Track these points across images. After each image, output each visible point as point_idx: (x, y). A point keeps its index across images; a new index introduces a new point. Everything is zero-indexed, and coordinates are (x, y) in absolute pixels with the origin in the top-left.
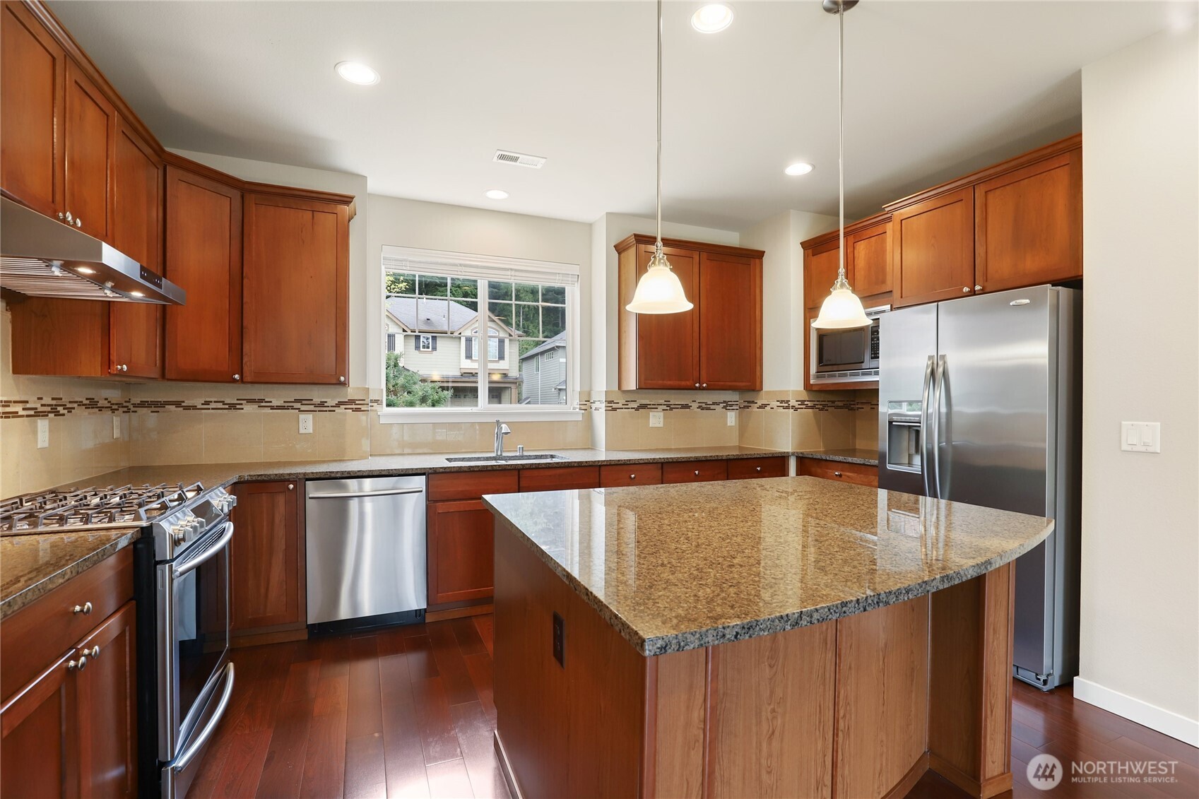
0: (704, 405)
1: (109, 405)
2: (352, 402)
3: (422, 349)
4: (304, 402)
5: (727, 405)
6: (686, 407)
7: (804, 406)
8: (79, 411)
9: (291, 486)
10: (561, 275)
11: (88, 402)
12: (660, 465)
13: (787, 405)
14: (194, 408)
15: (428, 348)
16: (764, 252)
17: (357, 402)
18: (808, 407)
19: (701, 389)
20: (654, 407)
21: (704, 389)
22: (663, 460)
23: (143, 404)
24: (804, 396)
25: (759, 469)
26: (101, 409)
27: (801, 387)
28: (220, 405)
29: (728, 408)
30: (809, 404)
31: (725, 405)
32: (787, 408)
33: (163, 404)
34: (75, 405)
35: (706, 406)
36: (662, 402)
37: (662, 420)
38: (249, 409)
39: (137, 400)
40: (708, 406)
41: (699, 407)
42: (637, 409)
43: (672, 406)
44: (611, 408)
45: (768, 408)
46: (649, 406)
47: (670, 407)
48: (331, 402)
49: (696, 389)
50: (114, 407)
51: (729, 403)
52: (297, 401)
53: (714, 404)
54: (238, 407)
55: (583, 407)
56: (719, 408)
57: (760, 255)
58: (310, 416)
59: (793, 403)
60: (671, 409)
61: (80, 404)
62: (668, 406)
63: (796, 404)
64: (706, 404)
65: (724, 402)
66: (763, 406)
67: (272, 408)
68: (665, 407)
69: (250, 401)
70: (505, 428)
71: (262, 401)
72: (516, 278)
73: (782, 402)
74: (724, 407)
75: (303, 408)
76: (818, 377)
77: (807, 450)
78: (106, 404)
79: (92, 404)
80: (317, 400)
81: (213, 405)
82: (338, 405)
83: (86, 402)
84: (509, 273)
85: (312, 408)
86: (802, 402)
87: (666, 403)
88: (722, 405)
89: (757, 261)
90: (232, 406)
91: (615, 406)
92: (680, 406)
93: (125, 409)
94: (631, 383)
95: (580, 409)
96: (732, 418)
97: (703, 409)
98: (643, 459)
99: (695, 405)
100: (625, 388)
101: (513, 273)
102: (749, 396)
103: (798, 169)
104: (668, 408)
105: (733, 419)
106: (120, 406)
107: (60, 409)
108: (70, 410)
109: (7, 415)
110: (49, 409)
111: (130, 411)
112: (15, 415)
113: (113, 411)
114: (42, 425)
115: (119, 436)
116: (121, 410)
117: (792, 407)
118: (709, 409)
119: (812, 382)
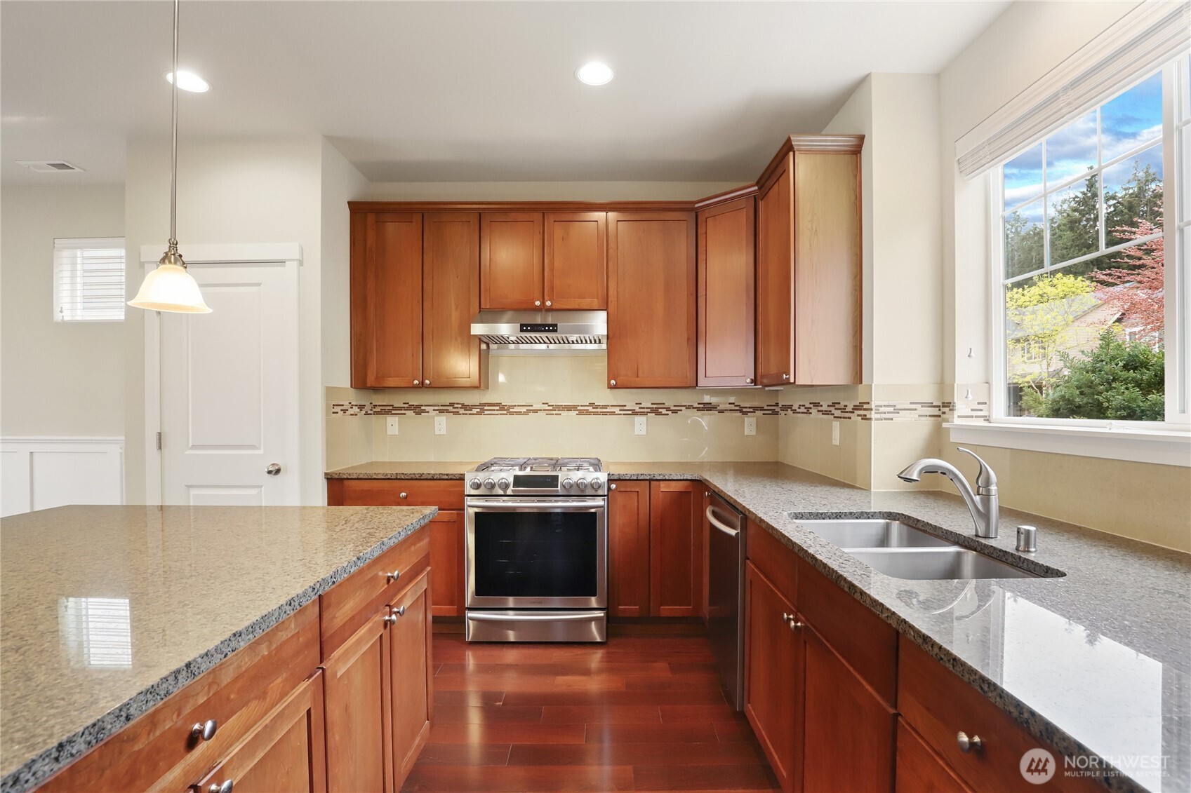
1: (737, 408)
2: (861, 406)
4: (836, 407)
9: (707, 494)
11: (702, 406)
14: (796, 411)
17: (866, 407)
23: (782, 408)
26: (721, 412)
33: (787, 408)
34: (684, 408)
38: (814, 413)
39: (783, 405)
50: (744, 410)
58: (838, 425)
61: (689, 407)
67: (822, 412)
69: (815, 404)
71: (819, 404)
75: (835, 413)
79: (709, 407)
80: (842, 404)
82: (853, 410)
83: (698, 406)
85: (839, 413)
93: (765, 412)
106: (755, 409)
107: (664, 411)
108: (675, 412)
109: (605, 414)
110: (649, 410)
111: (776, 413)
112: (613, 413)
113: (745, 413)
114: (640, 420)
115: (754, 433)
116: (759, 413)
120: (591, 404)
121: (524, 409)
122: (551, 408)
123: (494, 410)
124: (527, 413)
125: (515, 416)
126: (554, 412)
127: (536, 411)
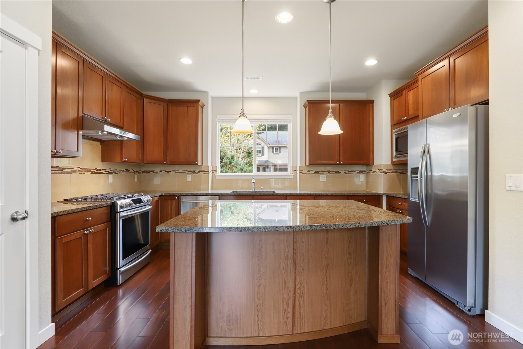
0: (347, 172)
1: (133, 171)
2: (203, 171)
3: (275, 153)
4: (189, 171)
5: (359, 172)
6: (338, 172)
7: (391, 172)
8: (123, 173)
9: (177, 198)
10: (284, 120)
11: (126, 170)
12: (314, 197)
13: (381, 171)
14: (158, 173)
15: (277, 152)
16: (374, 101)
17: (205, 171)
18: (393, 172)
19: (340, 164)
20: (322, 172)
21: (341, 164)
22: (315, 195)
23: (144, 172)
24: (391, 167)
25: (365, 200)
26: (130, 172)
27: (390, 163)
28: (165, 172)
29: (360, 173)
30: (394, 171)
31: (358, 172)
32: (381, 172)
33: (149, 172)
34: (122, 171)
35: (348, 172)
36: (326, 170)
37: (326, 178)
38: (173, 173)
39: (143, 170)
40: (349, 172)
41: (345, 173)
42: (314, 174)
43: (330, 172)
44: (301, 173)
45: (375, 173)
46: (319, 172)
47: (330, 173)
48: (197, 171)
49: (338, 164)
50: (135, 172)
51: (360, 171)
52: (187, 170)
53: (352, 171)
54: (170, 172)
56: (355, 173)
57: (372, 102)
58: (190, 176)
59: (384, 170)
60: (330, 174)
61: (123, 171)
62: (329, 172)
63: (386, 171)
64: (348, 171)
65: (358, 170)
66: (374, 172)
67: (179, 173)
68: (327, 173)
69: (173, 170)
70: (253, 180)
71: (176, 170)
72: (266, 122)
73: (380, 170)
74: (358, 173)
75: (189, 173)
76: (396, 158)
77: (392, 193)
78: (132, 171)
79: (127, 171)
80: (192, 170)
81: (163, 172)
82: (199, 172)
83: (125, 170)
84: (263, 121)
85: (191, 173)
86: (390, 170)
87: (328, 171)
88: (357, 172)
89: (371, 105)
90: (168, 172)
91: (303, 172)
92: (335, 172)
93: (139, 173)
94: (308, 164)
95: (292, 174)
96: (361, 178)
97: (347, 174)
98: (305, 194)
99: (342, 172)
100: (306, 165)
101: (264, 121)
102: (369, 168)
103: (371, 62)
104: (329, 173)
105: (363, 178)
106: (137, 172)
107: (116, 172)
108: (120, 172)
109: (100, 173)
110: (113, 172)
111: (141, 174)
112: (102, 173)
113: (135, 173)
114: (111, 176)
115: (137, 181)
116: (138, 173)
117: (384, 172)
118: (350, 174)
119: (394, 160)
120: (96, 169)
121: (69, 170)
122: (81, 170)
123: (55, 170)
124: (71, 173)
125: (65, 174)
126: (82, 172)
127: (75, 171)
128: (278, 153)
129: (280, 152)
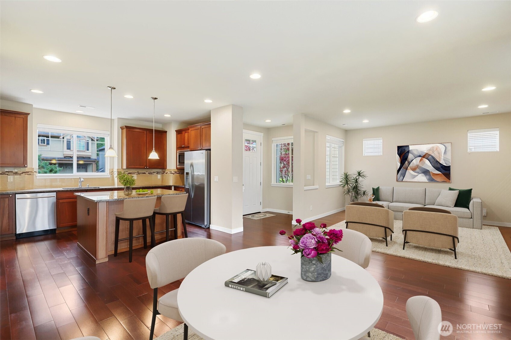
0: (150, 173)
2: (27, 172)
5: (158, 173)
6: (145, 173)
9: (11, 196)
15: (44, 143)
17: (30, 172)
18: (177, 173)
19: (146, 168)
20: (134, 173)
21: (148, 168)
24: (176, 171)
27: (176, 168)
30: (178, 172)
32: (171, 174)
36: (136, 172)
37: (136, 177)
41: (149, 173)
45: (168, 174)
46: (132, 173)
47: (139, 173)
48: (20, 172)
49: (145, 168)
52: (6, 172)
53: (153, 172)
55: (110, 173)
56: (155, 174)
57: (166, 132)
58: (12, 177)
59: (173, 172)
60: (139, 174)
62: (138, 173)
63: (174, 173)
64: (151, 172)
65: (157, 172)
66: (167, 173)
68: (137, 173)
70: (82, 180)
73: (170, 172)
75: (9, 174)
76: (179, 166)
77: (177, 185)
80: (14, 172)
85: (12, 174)
86: (176, 172)
89: (165, 133)
92: (142, 173)
94: (125, 167)
95: (110, 174)
96: (159, 176)
97: (150, 174)
99: (147, 173)
100: (123, 168)
102: (164, 170)
117: (173, 173)
118: (152, 174)
119: (178, 167)
128: (46, 144)
129: (48, 144)
